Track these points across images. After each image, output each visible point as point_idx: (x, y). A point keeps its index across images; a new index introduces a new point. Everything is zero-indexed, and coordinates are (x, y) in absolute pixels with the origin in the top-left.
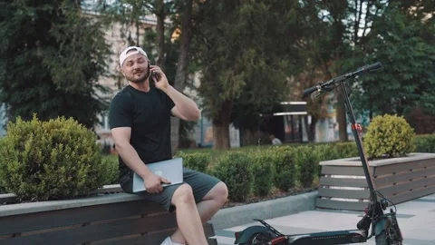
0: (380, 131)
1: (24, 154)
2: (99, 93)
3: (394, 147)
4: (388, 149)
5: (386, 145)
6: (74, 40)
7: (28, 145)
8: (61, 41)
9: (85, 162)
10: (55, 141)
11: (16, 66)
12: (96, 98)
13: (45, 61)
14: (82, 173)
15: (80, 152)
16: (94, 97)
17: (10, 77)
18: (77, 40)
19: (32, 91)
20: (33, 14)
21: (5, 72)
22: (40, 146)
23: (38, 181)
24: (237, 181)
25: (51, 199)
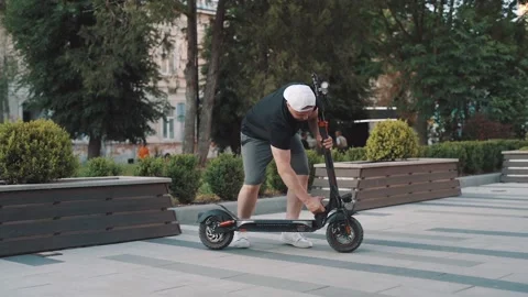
0: (380, 135)
1: (7, 147)
2: (150, 97)
3: (392, 151)
4: (386, 153)
5: (384, 149)
6: (105, 42)
7: (10, 140)
8: (90, 43)
9: (56, 154)
10: (32, 137)
11: (57, 68)
12: (146, 102)
13: (74, 65)
14: (53, 162)
15: (52, 146)
16: (143, 100)
17: (50, 79)
18: (108, 42)
19: (75, 94)
20: (74, 10)
21: (45, 74)
22: (20, 141)
23: (18, 168)
24: (226, 180)
25: (28, 183)
